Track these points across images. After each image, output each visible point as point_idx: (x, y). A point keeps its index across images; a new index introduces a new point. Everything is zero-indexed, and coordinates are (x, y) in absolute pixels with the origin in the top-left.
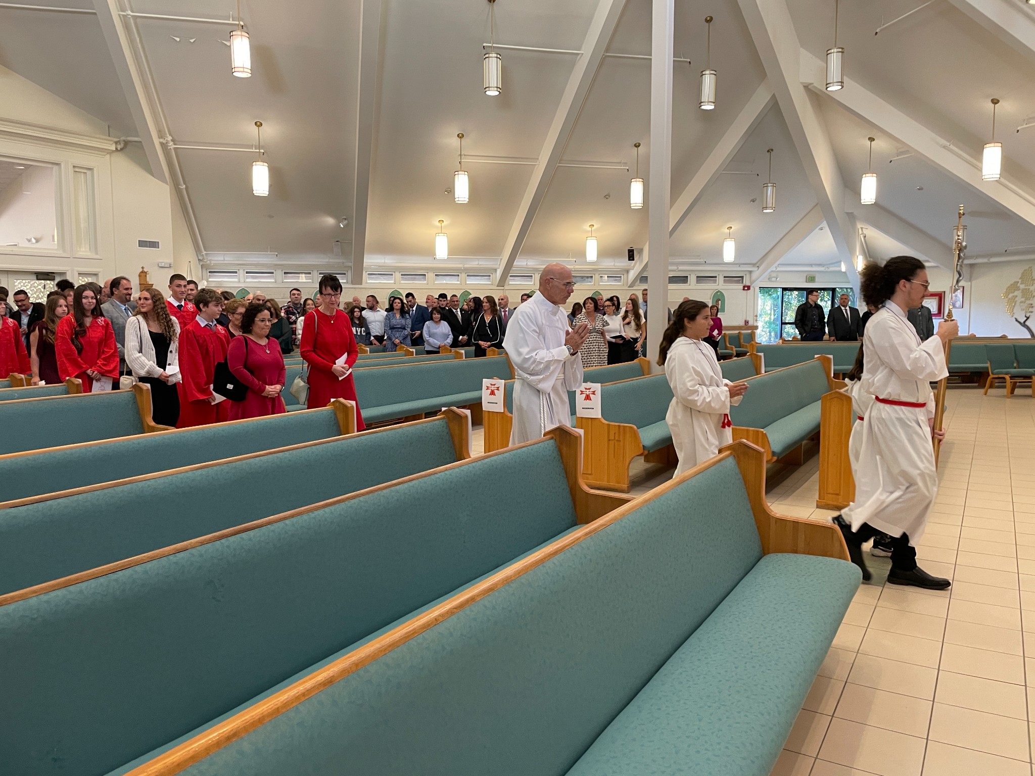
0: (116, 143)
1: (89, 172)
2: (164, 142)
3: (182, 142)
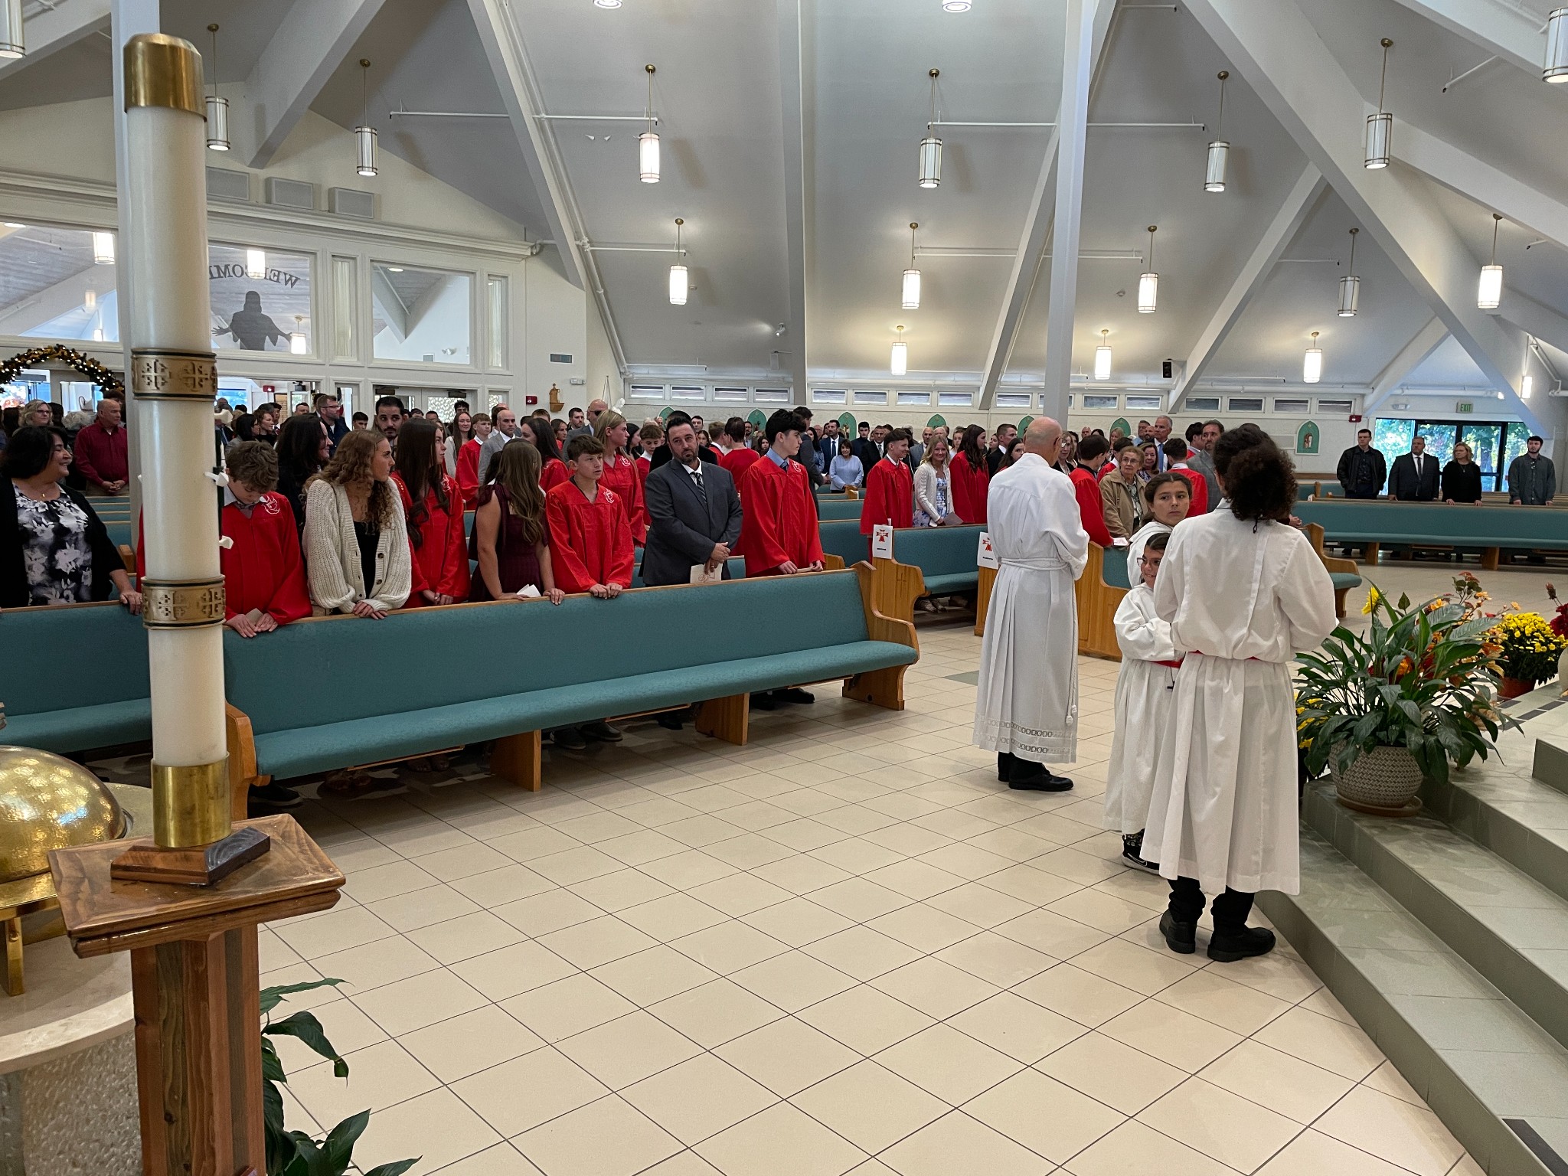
0: (532, 247)
1: (503, 280)
2: (581, 244)
3: (600, 244)
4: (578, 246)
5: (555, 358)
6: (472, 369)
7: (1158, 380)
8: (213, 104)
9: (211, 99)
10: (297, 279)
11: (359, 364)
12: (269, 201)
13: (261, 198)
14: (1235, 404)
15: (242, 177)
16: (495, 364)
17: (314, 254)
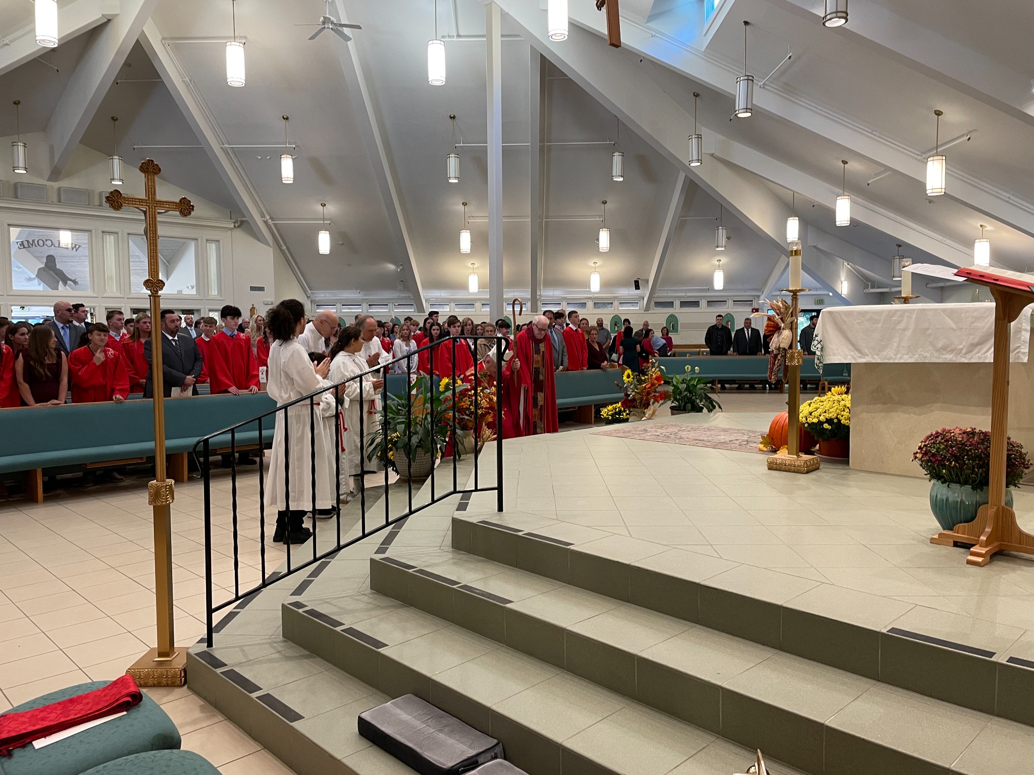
0: (234, 223)
1: (217, 243)
2: (265, 220)
3: (278, 219)
4: (264, 221)
5: (253, 289)
6: (198, 297)
7: (633, 292)
8: (16, 147)
9: (16, 144)
10: (79, 246)
11: (121, 296)
12: (60, 201)
13: (55, 199)
14: (684, 304)
15: (40, 188)
16: (213, 294)
17: (90, 231)
